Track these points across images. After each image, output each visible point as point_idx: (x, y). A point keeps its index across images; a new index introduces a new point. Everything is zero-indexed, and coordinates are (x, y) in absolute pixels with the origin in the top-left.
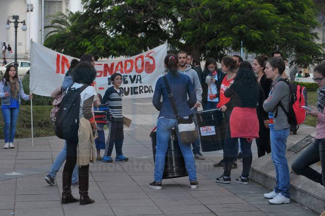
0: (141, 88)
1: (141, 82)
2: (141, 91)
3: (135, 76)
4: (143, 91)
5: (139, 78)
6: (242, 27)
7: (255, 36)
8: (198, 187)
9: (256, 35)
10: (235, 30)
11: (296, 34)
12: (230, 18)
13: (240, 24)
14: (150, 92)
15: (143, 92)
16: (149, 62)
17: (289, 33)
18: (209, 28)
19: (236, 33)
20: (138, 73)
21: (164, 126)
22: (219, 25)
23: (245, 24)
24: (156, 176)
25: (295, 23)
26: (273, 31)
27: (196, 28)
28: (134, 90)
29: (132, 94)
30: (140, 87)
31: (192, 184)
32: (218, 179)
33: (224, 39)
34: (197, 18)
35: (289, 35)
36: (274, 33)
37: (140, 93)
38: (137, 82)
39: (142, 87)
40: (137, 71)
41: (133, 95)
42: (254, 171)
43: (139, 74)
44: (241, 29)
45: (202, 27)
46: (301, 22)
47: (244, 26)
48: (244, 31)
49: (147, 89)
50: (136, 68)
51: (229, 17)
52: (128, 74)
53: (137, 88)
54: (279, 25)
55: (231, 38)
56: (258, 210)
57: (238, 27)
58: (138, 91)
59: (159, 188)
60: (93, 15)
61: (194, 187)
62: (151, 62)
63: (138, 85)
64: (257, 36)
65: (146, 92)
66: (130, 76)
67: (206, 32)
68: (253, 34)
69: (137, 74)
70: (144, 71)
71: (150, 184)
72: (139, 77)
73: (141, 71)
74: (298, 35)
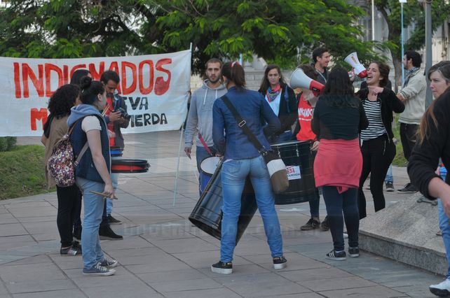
0: (147, 117)
1: (146, 108)
2: (146, 122)
3: (138, 99)
4: (150, 121)
5: (144, 102)
6: (257, 21)
7: (277, 34)
8: (285, 267)
9: (279, 31)
10: (247, 25)
11: (335, 28)
12: (236, 8)
13: (252, 17)
14: (162, 123)
15: (150, 123)
16: (162, 78)
17: (325, 27)
18: (205, 25)
19: (249, 30)
20: (144, 94)
21: (232, 173)
22: (221, 20)
23: (260, 17)
24: (224, 253)
25: (330, 11)
26: (301, 24)
27: (184, 25)
28: (136, 120)
29: (132, 126)
30: (145, 115)
31: (275, 262)
32: (328, 255)
33: (229, 41)
34: (186, 8)
35: (325, 29)
36: (302, 27)
37: (146, 125)
38: (141, 108)
39: (149, 115)
40: (141, 91)
41: (135, 127)
42: (365, 235)
43: (144, 96)
44: (256, 24)
45: (194, 24)
46: (338, 10)
47: (261, 20)
48: (261, 27)
49: (156, 119)
50: (141, 86)
51: (234, 6)
52: (128, 96)
53: (140, 116)
54: (308, 15)
55: (241, 39)
56: (404, 295)
57: (251, 20)
58: (143, 121)
59: (227, 271)
60: (22, 11)
61: (278, 266)
62: (166, 78)
63: (143, 112)
64: (280, 33)
65: (155, 123)
66: (131, 99)
67: (202, 32)
68: (274, 31)
69: (141, 96)
70: (153, 90)
71: (214, 266)
72: (144, 100)
73: (148, 92)
74: (338, 29)
